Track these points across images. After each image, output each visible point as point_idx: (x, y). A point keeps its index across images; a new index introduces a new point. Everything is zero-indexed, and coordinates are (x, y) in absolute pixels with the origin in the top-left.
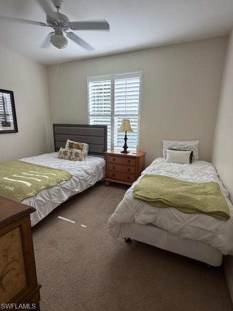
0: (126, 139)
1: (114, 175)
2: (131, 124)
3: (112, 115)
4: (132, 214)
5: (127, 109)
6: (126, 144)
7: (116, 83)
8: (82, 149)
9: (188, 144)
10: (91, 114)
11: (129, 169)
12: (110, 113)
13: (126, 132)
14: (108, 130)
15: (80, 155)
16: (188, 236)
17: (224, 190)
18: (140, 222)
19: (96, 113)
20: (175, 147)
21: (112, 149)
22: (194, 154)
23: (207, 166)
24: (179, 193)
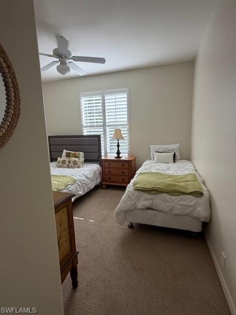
0: (118, 146)
1: (110, 178)
2: (122, 132)
3: (104, 125)
4: (134, 203)
5: (117, 120)
6: (118, 150)
7: (106, 98)
8: (79, 158)
9: (171, 147)
10: (84, 125)
11: (123, 172)
12: (102, 124)
13: (118, 140)
14: (102, 139)
15: (78, 162)
16: (177, 212)
17: (200, 178)
18: (141, 208)
19: (89, 124)
20: (160, 151)
21: (106, 155)
22: (176, 155)
23: (187, 163)
24: (168, 182)
